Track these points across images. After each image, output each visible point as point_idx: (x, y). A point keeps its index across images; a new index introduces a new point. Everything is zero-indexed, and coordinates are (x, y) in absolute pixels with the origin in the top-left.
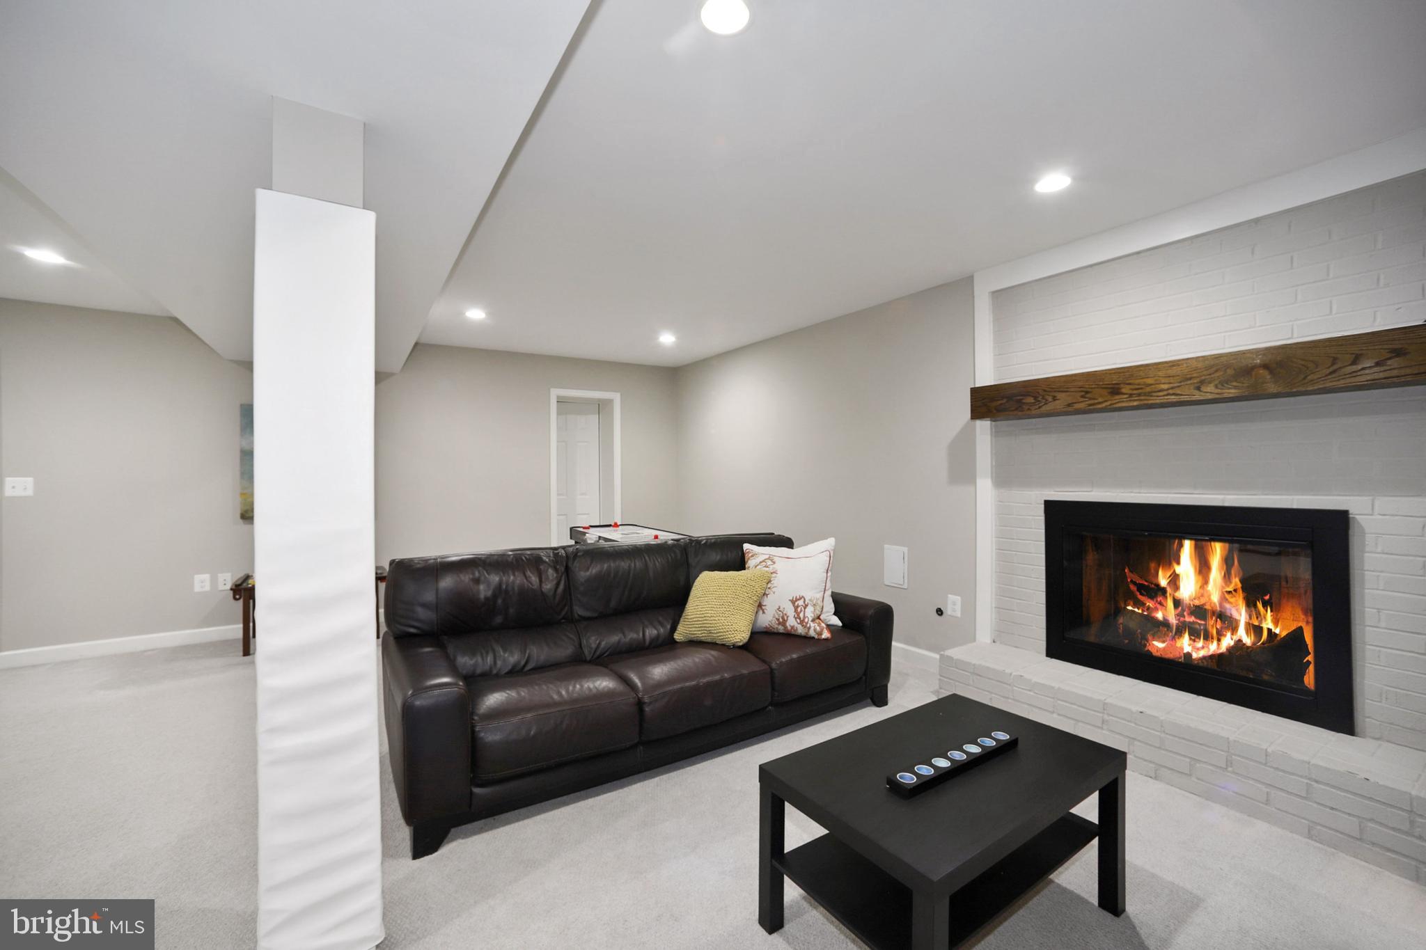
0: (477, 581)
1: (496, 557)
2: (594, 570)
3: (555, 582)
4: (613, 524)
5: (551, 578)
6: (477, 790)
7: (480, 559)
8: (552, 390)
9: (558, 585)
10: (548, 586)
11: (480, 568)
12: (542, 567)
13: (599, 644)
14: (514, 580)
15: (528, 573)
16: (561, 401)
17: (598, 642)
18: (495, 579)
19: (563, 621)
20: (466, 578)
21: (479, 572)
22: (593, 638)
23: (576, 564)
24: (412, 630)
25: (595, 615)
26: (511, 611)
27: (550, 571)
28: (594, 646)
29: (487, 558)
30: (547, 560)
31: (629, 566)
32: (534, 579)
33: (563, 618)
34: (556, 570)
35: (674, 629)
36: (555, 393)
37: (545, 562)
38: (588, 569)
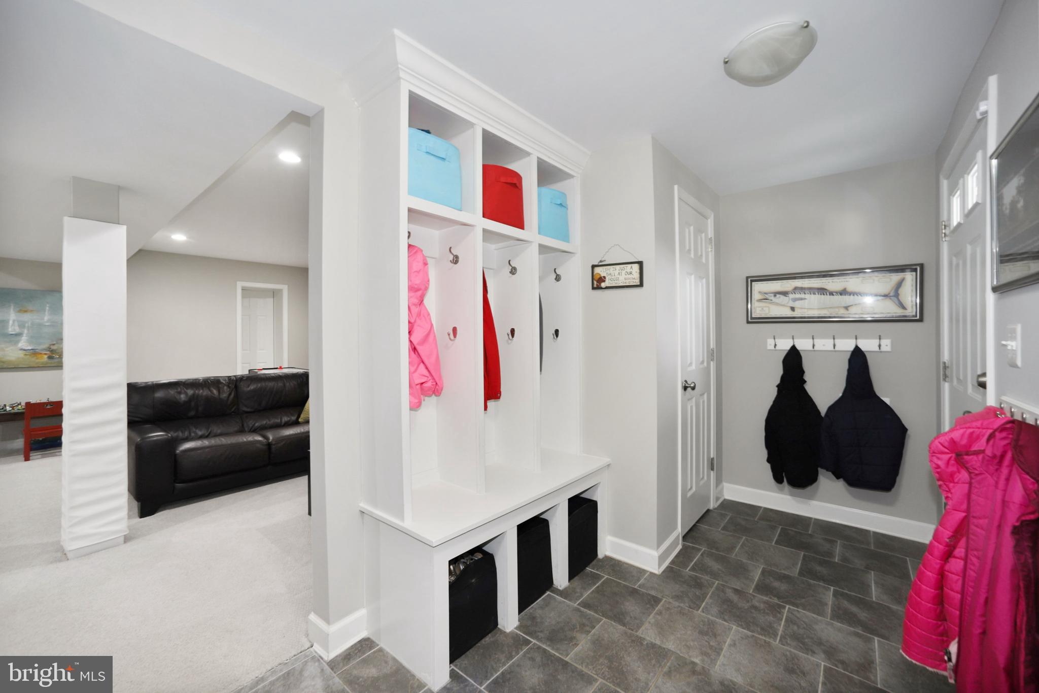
0: (180, 393)
1: (191, 381)
2: (252, 387)
3: (228, 393)
4: (279, 367)
5: (226, 391)
6: (178, 485)
7: (181, 382)
8: (238, 282)
9: (230, 394)
10: (224, 396)
11: (182, 387)
12: (220, 386)
13: (255, 424)
14: (203, 392)
15: (212, 389)
16: (244, 289)
17: (253, 423)
18: (190, 392)
19: (233, 413)
20: (172, 392)
21: (181, 388)
22: (251, 422)
23: (242, 383)
24: (137, 419)
25: (252, 410)
26: (200, 409)
27: (225, 388)
28: (251, 426)
29: (185, 381)
30: (224, 382)
31: (274, 386)
32: (215, 392)
33: (233, 412)
34: (229, 387)
35: (299, 417)
36: (240, 285)
37: (222, 383)
38: (248, 386)
